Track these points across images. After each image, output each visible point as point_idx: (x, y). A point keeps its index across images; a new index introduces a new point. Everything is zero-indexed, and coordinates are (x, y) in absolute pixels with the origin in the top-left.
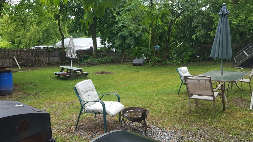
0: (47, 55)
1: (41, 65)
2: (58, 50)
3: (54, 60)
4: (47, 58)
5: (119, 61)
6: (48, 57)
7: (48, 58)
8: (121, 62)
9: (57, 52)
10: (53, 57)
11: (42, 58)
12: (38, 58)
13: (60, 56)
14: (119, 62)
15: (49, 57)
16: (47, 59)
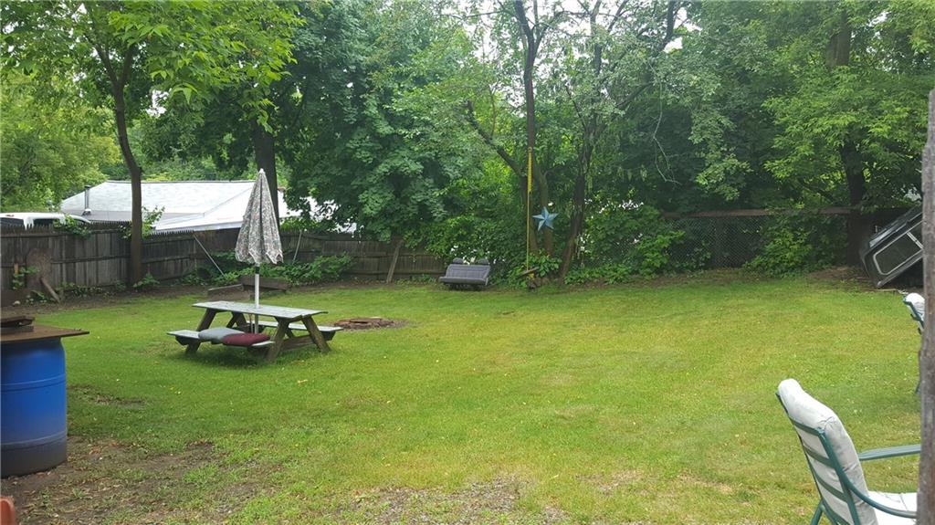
0: (64, 254)
1: (37, 298)
2: (111, 233)
3: (91, 273)
4: (61, 266)
5: (376, 272)
6: (67, 263)
7: (67, 269)
8: (389, 278)
9: (105, 238)
10: (87, 263)
11: (40, 267)
12: (23, 270)
13: (121, 257)
14: (375, 277)
15: (71, 260)
16: (64, 270)
